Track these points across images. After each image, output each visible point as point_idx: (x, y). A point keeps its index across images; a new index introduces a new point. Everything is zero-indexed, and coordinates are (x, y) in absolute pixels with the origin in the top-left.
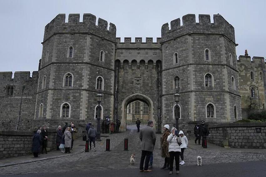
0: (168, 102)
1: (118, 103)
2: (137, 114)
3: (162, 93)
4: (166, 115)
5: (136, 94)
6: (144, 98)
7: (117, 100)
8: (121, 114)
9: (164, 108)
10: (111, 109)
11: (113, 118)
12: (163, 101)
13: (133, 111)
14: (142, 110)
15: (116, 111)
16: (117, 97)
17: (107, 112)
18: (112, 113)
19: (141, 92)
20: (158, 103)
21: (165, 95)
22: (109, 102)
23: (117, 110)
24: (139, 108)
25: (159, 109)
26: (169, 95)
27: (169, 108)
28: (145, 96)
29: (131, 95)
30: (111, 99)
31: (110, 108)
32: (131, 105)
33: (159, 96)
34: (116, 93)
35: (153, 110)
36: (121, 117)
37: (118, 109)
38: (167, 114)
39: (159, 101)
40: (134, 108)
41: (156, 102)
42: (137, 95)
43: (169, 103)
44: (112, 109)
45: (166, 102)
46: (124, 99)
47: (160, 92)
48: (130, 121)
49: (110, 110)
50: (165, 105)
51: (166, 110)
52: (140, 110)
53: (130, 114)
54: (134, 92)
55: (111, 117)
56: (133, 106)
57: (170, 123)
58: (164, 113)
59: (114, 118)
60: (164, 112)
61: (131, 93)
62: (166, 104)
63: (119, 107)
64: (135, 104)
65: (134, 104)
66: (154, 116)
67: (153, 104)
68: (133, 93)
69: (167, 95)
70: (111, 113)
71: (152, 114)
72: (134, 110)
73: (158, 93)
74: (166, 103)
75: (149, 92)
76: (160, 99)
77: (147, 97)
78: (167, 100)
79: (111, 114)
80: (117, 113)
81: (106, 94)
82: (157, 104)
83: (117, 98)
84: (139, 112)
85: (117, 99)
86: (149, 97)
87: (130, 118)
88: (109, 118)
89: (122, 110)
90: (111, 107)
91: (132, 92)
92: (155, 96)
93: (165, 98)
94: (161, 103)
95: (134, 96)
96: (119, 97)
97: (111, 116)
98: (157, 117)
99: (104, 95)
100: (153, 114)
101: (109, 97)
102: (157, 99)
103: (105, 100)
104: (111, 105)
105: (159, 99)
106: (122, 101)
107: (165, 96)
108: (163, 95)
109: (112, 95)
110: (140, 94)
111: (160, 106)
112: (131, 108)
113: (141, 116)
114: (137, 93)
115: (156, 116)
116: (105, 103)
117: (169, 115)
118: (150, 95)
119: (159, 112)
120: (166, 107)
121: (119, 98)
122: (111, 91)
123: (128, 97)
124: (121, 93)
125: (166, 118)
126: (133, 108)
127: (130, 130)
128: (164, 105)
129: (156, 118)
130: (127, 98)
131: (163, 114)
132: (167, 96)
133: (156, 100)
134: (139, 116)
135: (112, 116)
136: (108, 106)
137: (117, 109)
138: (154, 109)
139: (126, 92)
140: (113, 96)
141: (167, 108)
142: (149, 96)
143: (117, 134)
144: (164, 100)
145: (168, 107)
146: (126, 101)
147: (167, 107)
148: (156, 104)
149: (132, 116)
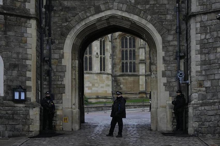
0: (208, 37)
1: (53, 43)
2: (129, 75)
3: (189, 7)
4: (201, 78)
5: (109, 13)
6: (134, 23)
7: (50, 35)
8: (62, 77)
9: (195, 57)
10: (28, 62)
11: (37, 90)
12: (193, 32)
13: (114, 65)
14: (142, 62)
15: (46, 67)
16: (48, 24)
17: (15, 73)
18: (31, 74)
19: (125, 7)
20: (180, 41)
21: (199, 14)
22: (21, 42)
23: (50, 66)
24: (134, 55)
25: (181, 58)
26: (210, 13)
27: (212, 57)
28: (135, 18)
29: (92, 15)
30: (29, 30)
31: (27, 59)
32: (108, 46)
33: (182, 17)
34: (44, 10)
35: (162, 61)
36: (64, 87)
37: (53, 61)
38: (204, 73)
39: (180, 33)
40: (119, 55)
41: (170, 38)
42: (113, 17)
43: (210, 41)
44: (32, 63)
45: (203, 37)
46: (69, 29)
47: (183, 5)
48: (105, 98)
49: (26, 66)
50: (198, 47)
51: (203, 63)
52: (137, 62)
53: (104, 76)
54: (102, 7)
55: (30, 87)
56: (113, 48)
57: (215, 102)
58: (197, 72)
59: (39, 89)
60: (195, 68)
61: (92, 9)
62: (203, 44)
63: (56, 56)
64: (118, 40)
65: (118, 43)
66: (164, 80)
67: (164, 41)
68: (98, 10)
69: (205, 14)
70: (29, 74)
71: (160, 74)
72: (117, 61)
73: (179, 10)
74: (202, 40)
75: (148, 6)
76: (183, 27)
77: (144, 22)
78: (204, 29)
79: (29, 79)
80: (49, 73)
81: (11, 15)
82: (176, 43)
83: (47, 28)
84: (134, 68)
85: (49, 30)
86: (151, 21)
87: (105, 89)
88: (25, 91)
89: (65, 66)
90: (29, 57)
91: (94, 6)
92: (169, 17)
93: (198, 25)
94: (188, 39)
95: (99, 20)
96: (55, 23)
97: (28, 83)
98: (175, 84)
99: (5, 19)
100: (164, 75)
101: (20, 25)
102: (175, 28)
103: (9, 33)
104: (29, 51)
105: (180, 27)
106: (64, 35)
107: (198, 19)
108: (194, 15)
109: (29, 18)
110: (119, 13)
111: (184, 48)
112: (108, 55)
113: (142, 80)
114: (110, 9)
115: (174, 80)
116: (7, 44)
117: (212, 77)
118: (153, 13)
119: (182, 68)
120: (201, 52)
121: (53, 27)
122: (28, 6)
123: (83, 23)
124: (61, 10)
125: (201, 85)
126: (112, 56)
127: (96, 126)
128: (194, 47)
129: (173, 87)
130: (79, 27)
131: (193, 74)
132: (205, 18)
133: (173, 32)
134: (134, 81)
135: (31, 84)
136: (18, 53)
137: (49, 62)
138: (167, 58)
139: (74, 8)
140: (33, 23)
141: (203, 56)
142: (149, 17)
143: (48, 139)
144: (196, 29)
145: (208, 53)
146: (77, 37)
147: (205, 54)
148: (172, 43)
149: (110, 83)
